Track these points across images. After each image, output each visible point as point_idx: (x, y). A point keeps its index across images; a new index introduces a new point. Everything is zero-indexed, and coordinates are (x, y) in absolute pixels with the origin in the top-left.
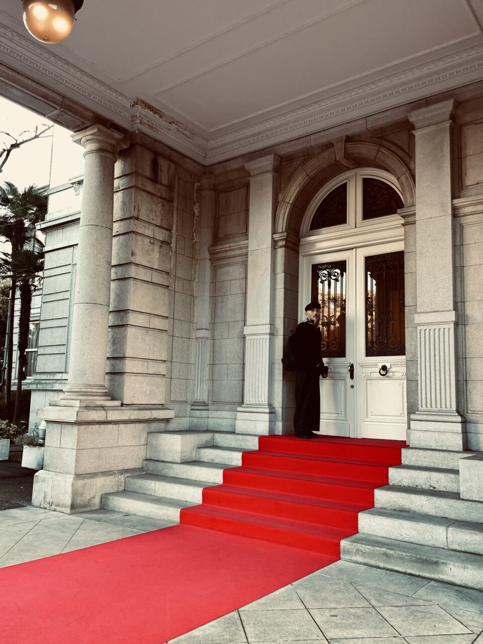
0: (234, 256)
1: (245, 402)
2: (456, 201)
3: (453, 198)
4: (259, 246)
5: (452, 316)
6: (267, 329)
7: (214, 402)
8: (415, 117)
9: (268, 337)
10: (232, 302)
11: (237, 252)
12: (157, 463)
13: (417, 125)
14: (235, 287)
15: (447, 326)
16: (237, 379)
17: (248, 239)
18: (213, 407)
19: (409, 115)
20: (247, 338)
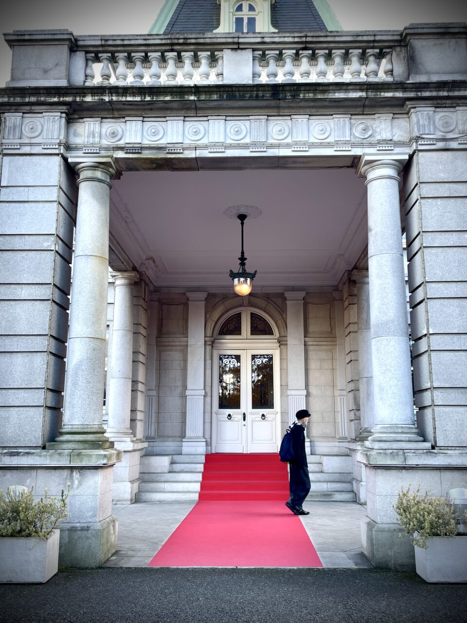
0: (175, 346)
1: (187, 436)
2: (306, 338)
3: (305, 337)
4: (195, 343)
5: (305, 392)
6: (203, 393)
7: (159, 436)
8: (287, 295)
9: (203, 397)
10: (174, 374)
11: (178, 344)
12: (151, 474)
13: (288, 298)
14: (177, 365)
15: (302, 397)
16: (178, 421)
17: (187, 337)
18: (159, 440)
19: (285, 292)
20: (188, 397)
